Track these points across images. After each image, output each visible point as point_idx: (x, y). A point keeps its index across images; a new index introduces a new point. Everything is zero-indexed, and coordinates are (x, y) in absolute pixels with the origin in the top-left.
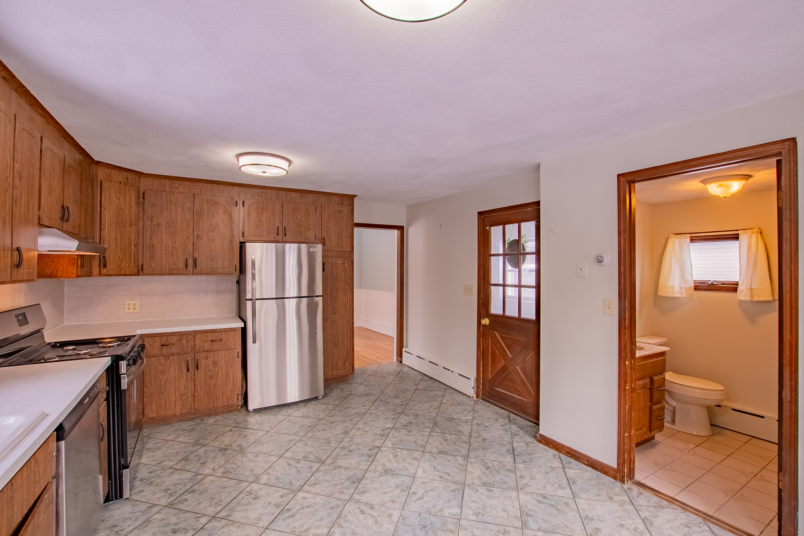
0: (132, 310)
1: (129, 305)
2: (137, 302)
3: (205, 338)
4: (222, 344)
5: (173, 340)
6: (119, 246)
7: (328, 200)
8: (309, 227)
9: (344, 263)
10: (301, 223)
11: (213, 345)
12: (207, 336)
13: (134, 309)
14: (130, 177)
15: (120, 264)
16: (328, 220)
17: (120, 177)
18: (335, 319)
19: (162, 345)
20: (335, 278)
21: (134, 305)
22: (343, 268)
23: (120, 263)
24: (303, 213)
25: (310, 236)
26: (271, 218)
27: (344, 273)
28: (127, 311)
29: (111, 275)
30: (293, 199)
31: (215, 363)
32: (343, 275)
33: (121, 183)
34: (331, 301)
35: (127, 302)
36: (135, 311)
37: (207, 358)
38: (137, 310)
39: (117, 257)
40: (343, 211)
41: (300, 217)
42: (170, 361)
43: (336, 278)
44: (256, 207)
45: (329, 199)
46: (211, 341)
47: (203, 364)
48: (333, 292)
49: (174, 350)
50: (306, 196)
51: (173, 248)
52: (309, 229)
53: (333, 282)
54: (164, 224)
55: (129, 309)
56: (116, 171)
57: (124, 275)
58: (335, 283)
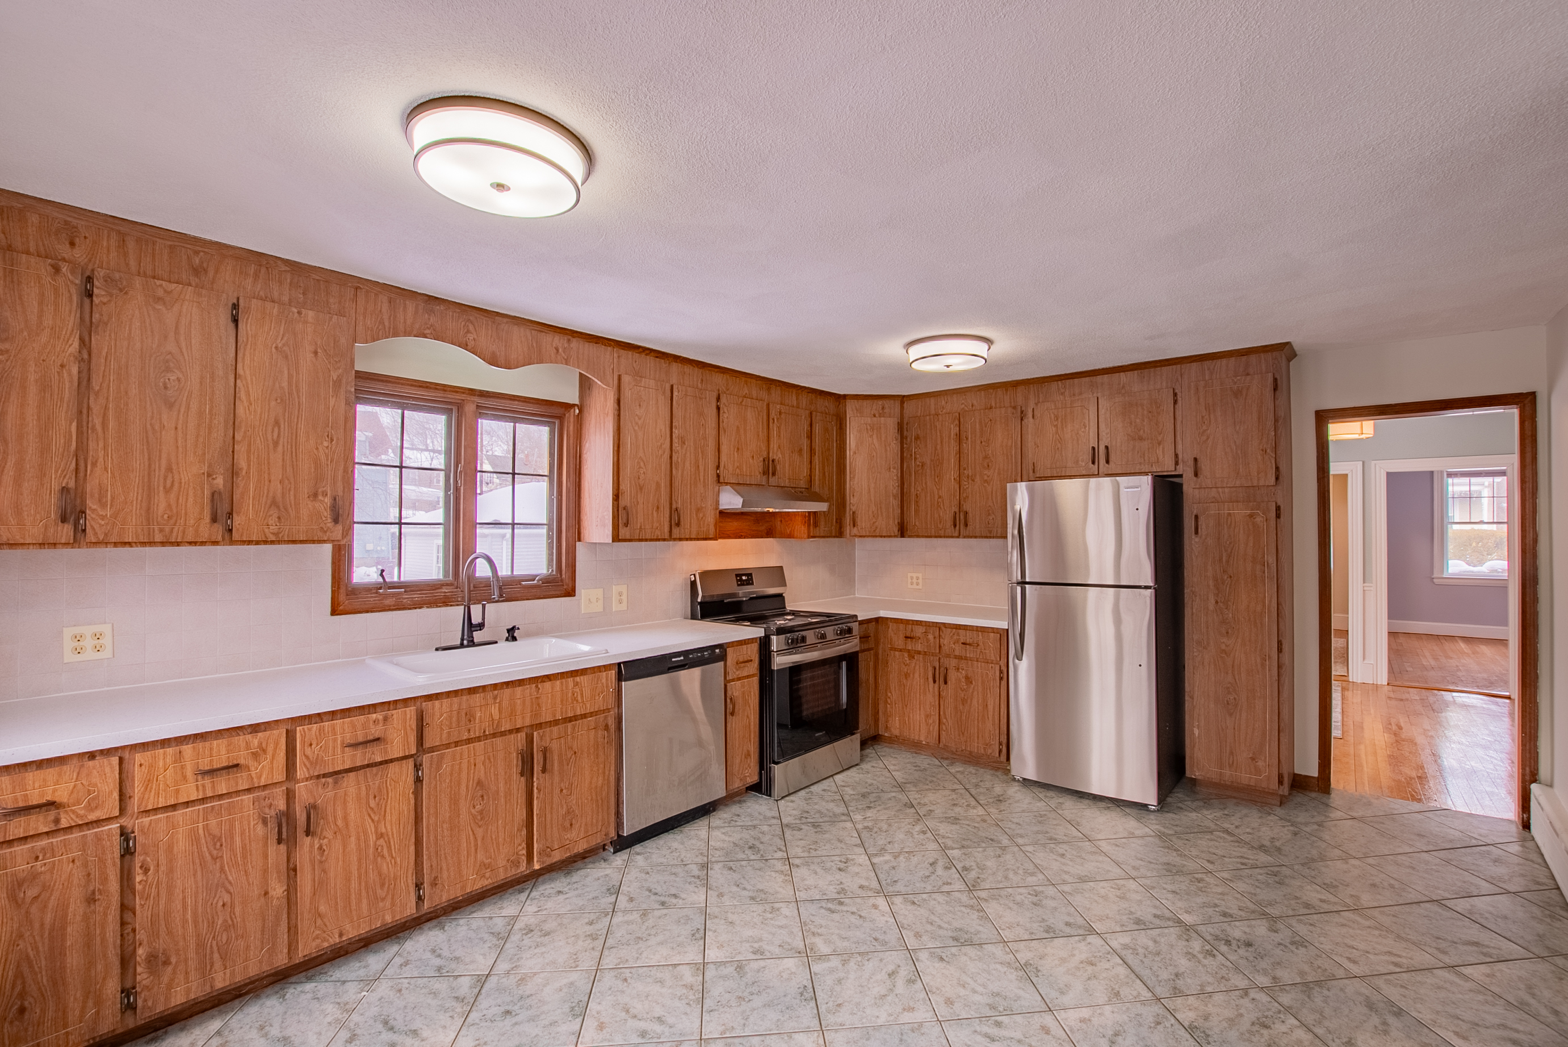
0: (915, 586)
1: (912, 578)
2: (920, 575)
3: (955, 637)
4: (979, 651)
5: (919, 631)
6: (873, 499)
7: (1207, 372)
8: (1160, 438)
9: (1251, 516)
10: (1141, 432)
11: (966, 650)
12: (958, 635)
13: (918, 584)
14: (886, 406)
15: (874, 523)
16: (1207, 417)
17: (874, 408)
18: (1226, 646)
19: (906, 637)
20: (1226, 551)
21: (918, 578)
22: (1251, 527)
23: (874, 520)
24: (1145, 412)
25: (1161, 457)
26: (1080, 432)
27: (1251, 538)
28: (910, 586)
29: (864, 536)
30: (1123, 387)
31: (968, 680)
32: (1251, 544)
33: (875, 416)
34: (1217, 602)
35: (909, 575)
36: (918, 587)
37: (958, 669)
38: (920, 587)
39: (870, 513)
40: (1248, 389)
41: (1138, 420)
42: (914, 661)
43: (1229, 550)
44: (1052, 416)
45: (1209, 369)
46: (963, 643)
47: (952, 675)
48: (1223, 583)
49: (919, 647)
50: (1152, 374)
51: (940, 497)
52: (1159, 444)
53: (1221, 560)
54: (928, 462)
55: (912, 584)
56: (868, 401)
57: (881, 537)
58: (1228, 562)
